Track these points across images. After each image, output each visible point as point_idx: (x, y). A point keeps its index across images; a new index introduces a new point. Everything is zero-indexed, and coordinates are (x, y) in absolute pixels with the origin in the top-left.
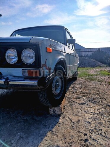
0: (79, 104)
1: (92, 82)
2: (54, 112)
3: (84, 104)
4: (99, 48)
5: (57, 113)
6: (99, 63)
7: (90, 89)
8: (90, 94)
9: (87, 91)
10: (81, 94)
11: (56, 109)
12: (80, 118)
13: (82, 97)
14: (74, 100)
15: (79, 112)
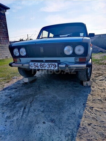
0: (99, 81)
1: (101, 65)
2: (87, 84)
3: (103, 80)
4: (100, 35)
5: (89, 85)
6: (101, 49)
7: (102, 70)
8: (104, 74)
9: (101, 72)
10: (97, 74)
11: (88, 82)
12: (104, 87)
13: (99, 76)
14: (94, 78)
15: (101, 84)
